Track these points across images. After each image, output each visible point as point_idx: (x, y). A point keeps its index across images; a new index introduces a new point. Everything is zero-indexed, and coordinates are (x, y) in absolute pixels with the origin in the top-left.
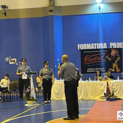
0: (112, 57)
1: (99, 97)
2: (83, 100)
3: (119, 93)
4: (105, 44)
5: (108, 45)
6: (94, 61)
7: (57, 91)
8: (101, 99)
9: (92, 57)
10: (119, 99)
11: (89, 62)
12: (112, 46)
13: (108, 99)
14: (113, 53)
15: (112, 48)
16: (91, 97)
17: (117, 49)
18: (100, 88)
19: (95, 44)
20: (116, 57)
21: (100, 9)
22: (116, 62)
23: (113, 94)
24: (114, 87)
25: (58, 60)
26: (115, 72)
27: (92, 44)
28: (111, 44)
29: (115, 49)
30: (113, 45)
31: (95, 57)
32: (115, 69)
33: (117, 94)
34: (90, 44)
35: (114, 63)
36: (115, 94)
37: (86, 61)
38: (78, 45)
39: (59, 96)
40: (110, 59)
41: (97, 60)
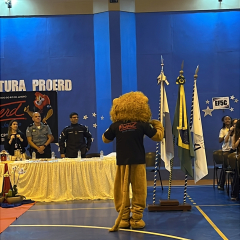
0: (38, 109)
3: (30, 187)
4: (22, 82)
5: (29, 84)
10: (30, 202)
12: (38, 87)
13: (3, 204)
14: (39, 101)
17: (46, 92)
19: (1, 82)
21: (10, 7)
22: (45, 119)
23: (16, 191)
24: (17, 176)
28: (34, 81)
29: (42, 92)
30: (39, 84)
31: (0, 109)
33: (24, 192)
36: (19, 191)
41: (5, 117)
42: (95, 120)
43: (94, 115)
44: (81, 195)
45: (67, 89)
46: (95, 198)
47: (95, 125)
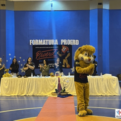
0: (63, 53)
1: (50, 92)
2: (33, 96)
3: (70, 88)
4: (56, 41)
5: (59, 42)
6: (45, 57)
8: (53, 95)
9: (43, 53)
10: (70, 95)
11: (41, 57)
12: (63, 43)
13: (60, 96)
14: (64, 49)
15: (63, 45)
16: (42, 93)
17: (67, 45)
18: (51, 84)
19: (47, 40)
20: (66, 53)
21: (52, 6)
22: (66, 58)
23: (65, 90)
24: (65, 83)
25: (10, 55)
26: (66, 67)
27: (44, 40)
28: (62, 40)
29: (65, 45)
31: (46, 52)
32: (65, 65)
33: (67, 91)
34: (42, 40)
35: (65, 59)
37: (38, 57)
38: (31, 41)
40: (60, 55)
41: (48, 56)
44: (93, 93)
45: (76, 44)
46: (100, 94)
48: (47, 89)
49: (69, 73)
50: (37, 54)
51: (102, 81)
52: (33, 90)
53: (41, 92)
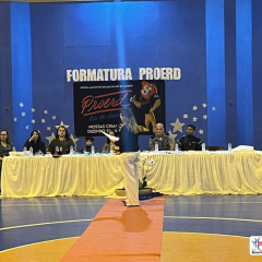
0: (144, 99)
1: (113, 189)
2: (75, 197)
3: (157, 180)
4: (128, 70)
5: (135, 73)
6: (103, 108)
7: (15, 178)
8: (118, 194)
9: (99, 100)
10: (158, 195)
11: (93, 110)
12: (144, 76)
14: (146, 90)
15: (144, 80)
16: (96, 190)
17: (153, 81)
18: (115, 171)
19: (106, 71)
20: (153, 100)
22: (151, 110)
23: (145, 183)
24: (146, 168)
25: (22, 105)
26: (151, 133)
27: (100, 70)
28: (141, 70)
29: (149, 81)
30: (146, 73)
31: (105, 99)
32: (151, 127)
33: (152, 185)
34: (94, 70)
35: (148, 112)
36: (149, 183)
37: (87, 109)
38: (68, 72)
39: (20, 190)
40: (138, 105)
41: (110, 107)
42: (205, 111)
43: (205, 105)
44: (210, 190)
45: (175, 78)
47: (205, 117)
48: (105, 182)
49: (157, 146)
50: (85, 103)
51: (231, 162)
52: (76, 183)
53: (93, 188)
